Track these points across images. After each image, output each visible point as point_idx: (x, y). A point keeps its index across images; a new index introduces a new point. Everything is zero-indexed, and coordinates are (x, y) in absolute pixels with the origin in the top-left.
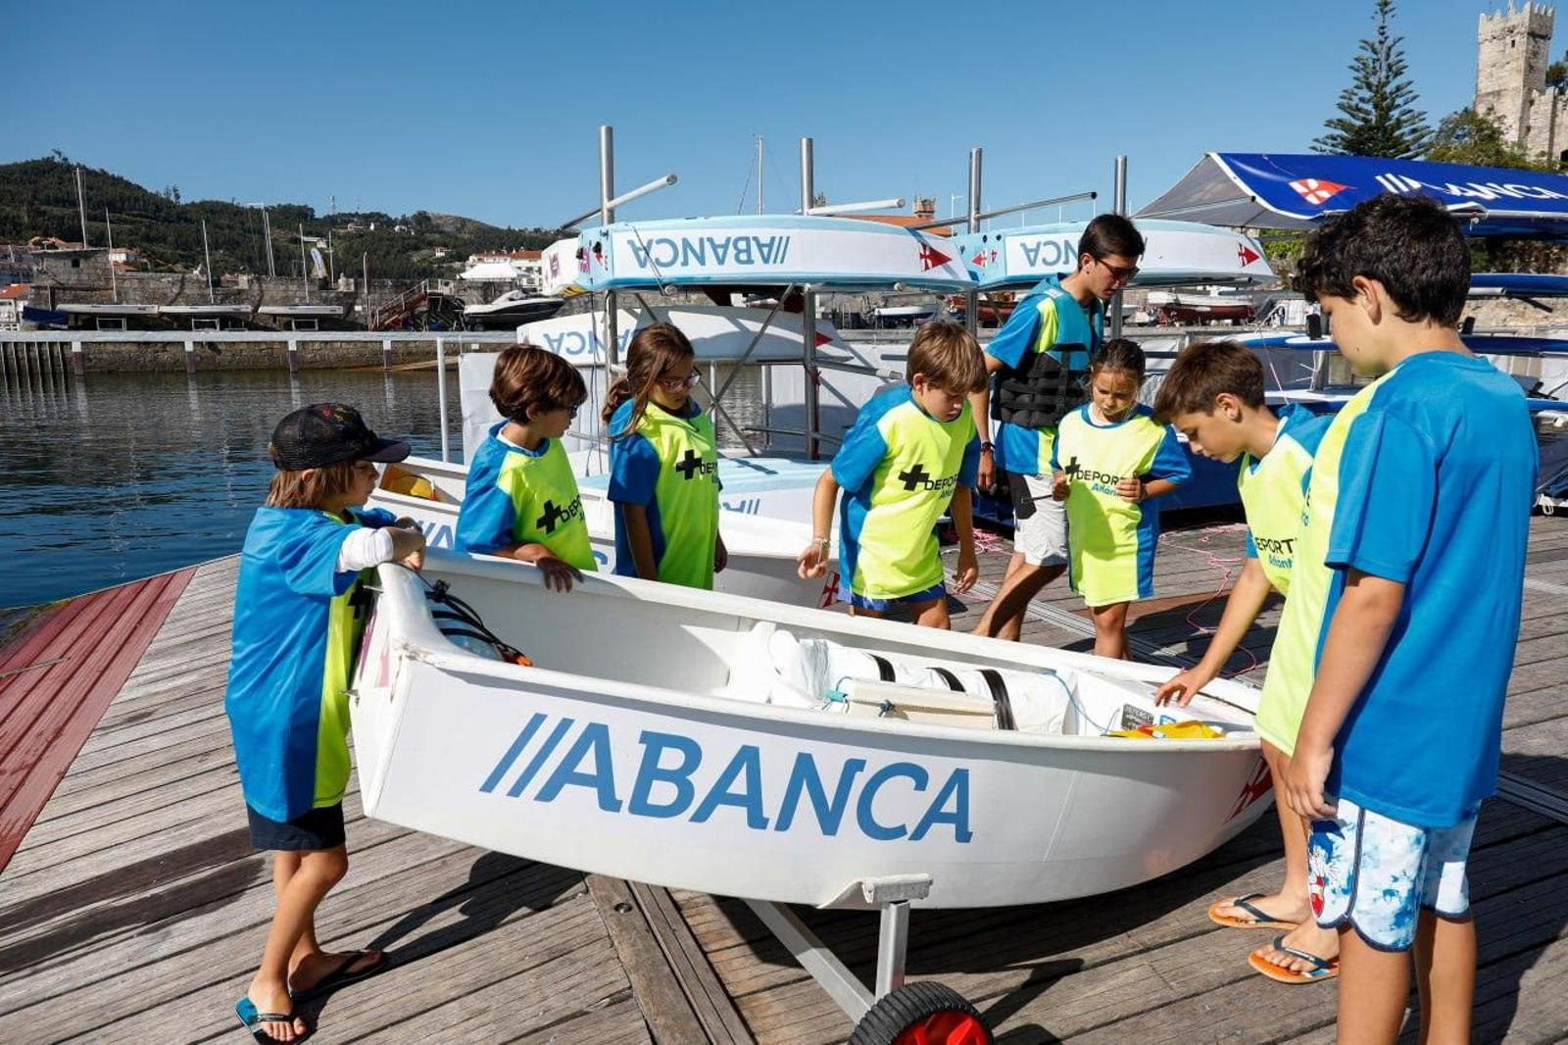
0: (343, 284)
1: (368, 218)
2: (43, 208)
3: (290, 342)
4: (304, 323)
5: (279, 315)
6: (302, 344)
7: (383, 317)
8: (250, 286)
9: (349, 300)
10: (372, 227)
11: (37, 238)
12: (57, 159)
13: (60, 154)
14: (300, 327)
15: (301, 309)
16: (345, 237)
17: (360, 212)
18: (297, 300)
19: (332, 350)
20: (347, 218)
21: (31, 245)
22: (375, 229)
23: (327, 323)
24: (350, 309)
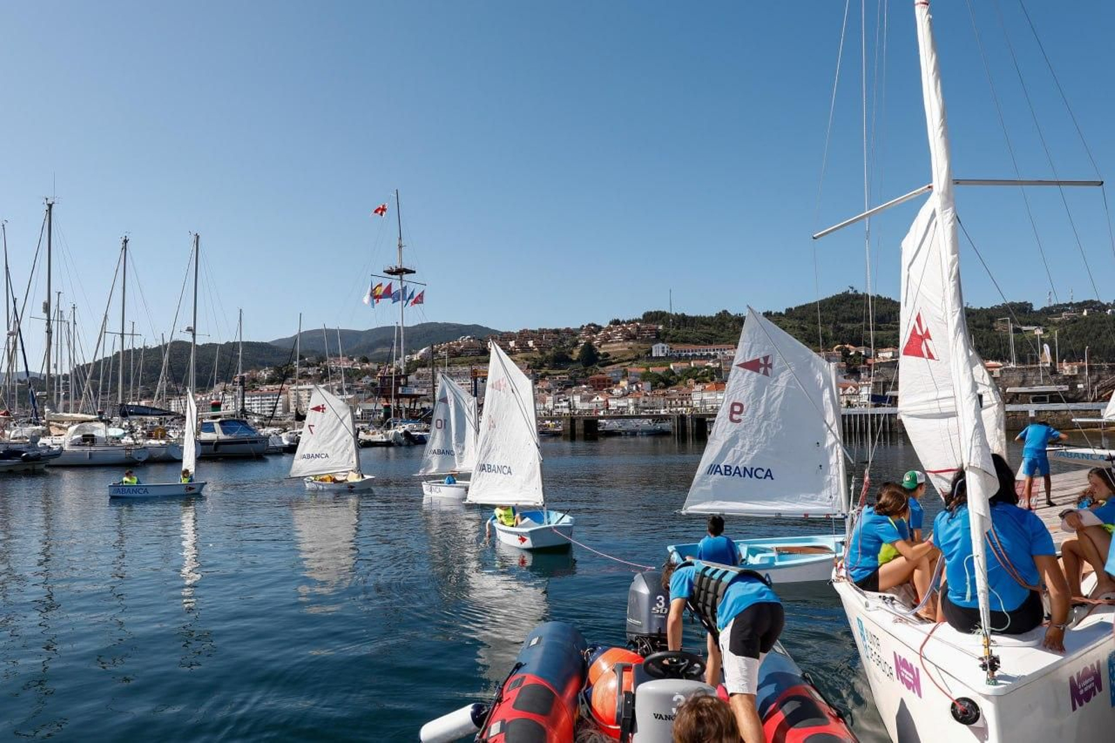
0: (1067, 369)
1: (1081, 306)
2: (842, 325)
3: (1030, 411)
4: (1039, 398)
5: (1021, 393)
6: (1038, 412)
7: (1101, 392)
8: (1001, 375)
9: (1072, 380)
10: (1085, 313)
11: (839, 346)
12: (851, 292)
13: (852, 288)
14: (1035, 400)
15: (1037, 389)
16: (1060, 323)
17: (1074, 302)
18: (1034, 383)
19: (1060, 416)
20: (1060, 309)
21: (835, 351)
22: (1088, 314)
23: (1054, 398)
24: (1073, 387)
